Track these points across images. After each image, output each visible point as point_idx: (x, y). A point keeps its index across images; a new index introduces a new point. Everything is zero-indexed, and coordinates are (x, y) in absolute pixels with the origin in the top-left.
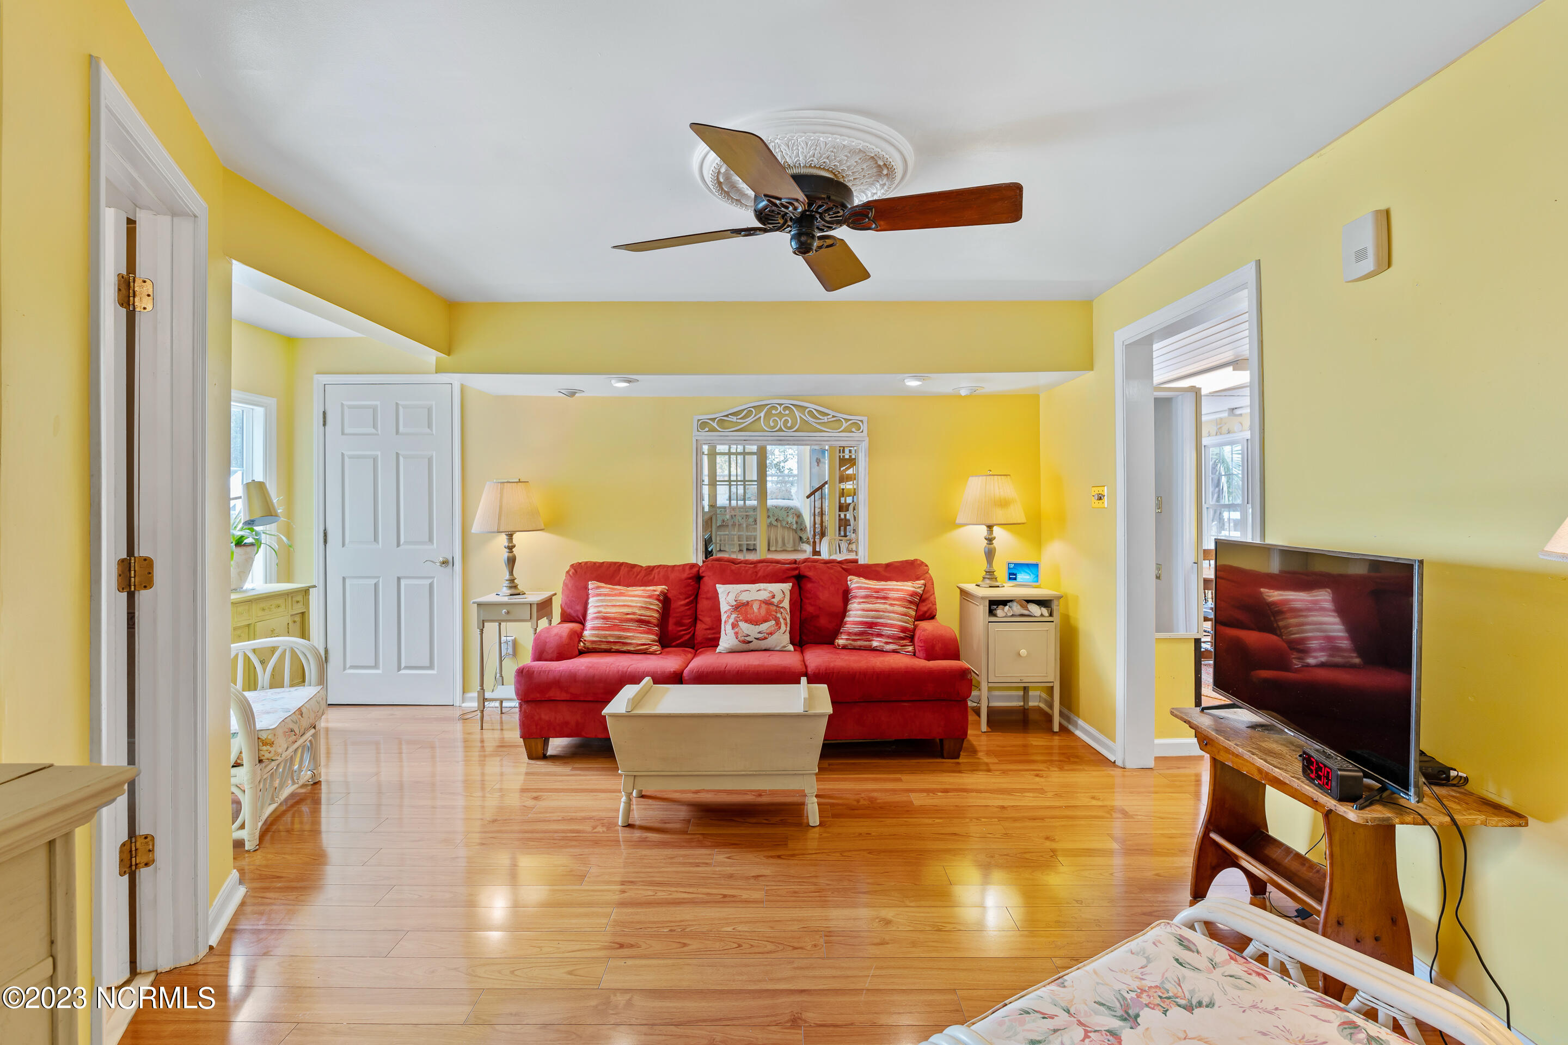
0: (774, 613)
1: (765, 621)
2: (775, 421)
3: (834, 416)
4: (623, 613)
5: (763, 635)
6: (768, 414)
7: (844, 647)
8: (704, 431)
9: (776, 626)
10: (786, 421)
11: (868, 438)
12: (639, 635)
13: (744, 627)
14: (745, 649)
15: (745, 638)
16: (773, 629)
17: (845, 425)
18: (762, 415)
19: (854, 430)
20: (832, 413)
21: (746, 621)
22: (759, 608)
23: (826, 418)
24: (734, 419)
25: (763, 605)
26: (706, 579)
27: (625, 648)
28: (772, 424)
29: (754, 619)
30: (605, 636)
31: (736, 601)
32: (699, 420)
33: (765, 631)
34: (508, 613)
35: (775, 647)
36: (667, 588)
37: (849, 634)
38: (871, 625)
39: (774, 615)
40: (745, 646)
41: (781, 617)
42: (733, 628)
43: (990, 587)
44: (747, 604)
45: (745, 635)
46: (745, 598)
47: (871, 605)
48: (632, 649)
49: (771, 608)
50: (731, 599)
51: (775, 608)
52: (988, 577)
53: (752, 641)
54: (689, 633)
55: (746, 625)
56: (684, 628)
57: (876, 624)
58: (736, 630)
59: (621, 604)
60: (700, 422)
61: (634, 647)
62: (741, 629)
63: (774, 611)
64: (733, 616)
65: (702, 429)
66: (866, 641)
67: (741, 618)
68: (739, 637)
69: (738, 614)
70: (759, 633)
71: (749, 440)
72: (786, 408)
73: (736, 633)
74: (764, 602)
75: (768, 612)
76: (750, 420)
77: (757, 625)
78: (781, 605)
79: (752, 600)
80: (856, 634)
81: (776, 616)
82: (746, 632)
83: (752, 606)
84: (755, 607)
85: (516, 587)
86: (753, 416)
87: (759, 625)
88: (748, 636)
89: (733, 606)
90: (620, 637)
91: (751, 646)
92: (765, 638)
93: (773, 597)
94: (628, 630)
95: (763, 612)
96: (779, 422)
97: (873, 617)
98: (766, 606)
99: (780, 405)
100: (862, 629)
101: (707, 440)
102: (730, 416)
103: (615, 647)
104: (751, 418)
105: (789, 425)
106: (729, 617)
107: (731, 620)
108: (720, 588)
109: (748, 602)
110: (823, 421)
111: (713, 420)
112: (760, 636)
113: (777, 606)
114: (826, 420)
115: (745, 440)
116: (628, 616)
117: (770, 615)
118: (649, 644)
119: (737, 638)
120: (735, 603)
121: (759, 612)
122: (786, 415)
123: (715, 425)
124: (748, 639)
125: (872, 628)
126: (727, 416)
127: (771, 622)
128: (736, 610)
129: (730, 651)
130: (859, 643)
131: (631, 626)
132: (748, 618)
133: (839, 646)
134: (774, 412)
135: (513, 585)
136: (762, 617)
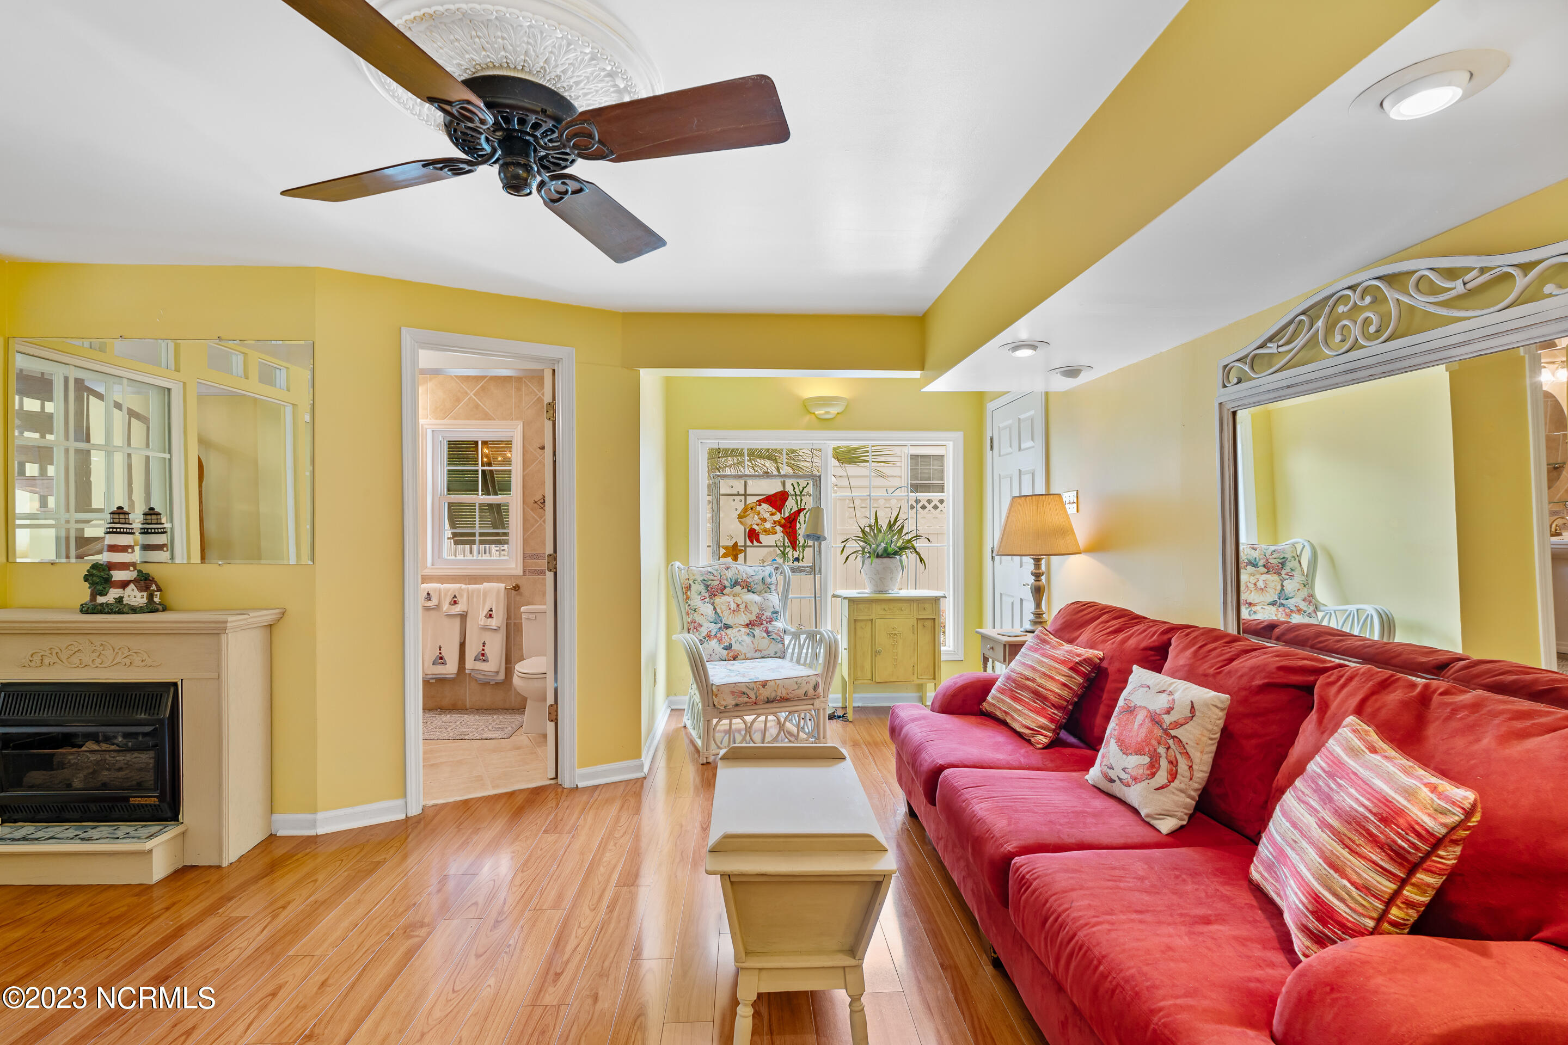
9: (1148, 769)
12: (1027, 712)
18: (1322, 322)
21: (1117, 741)
23: (1459, 283)
24: (1274, 348)
31: (1125, 700)
46: (1137, 698)
62: (1109, 752)
67: (1116, 733)
69: (1117, 725)
70: (1127, 768)
71: (1282, 388)
72: (1366, 290)
76: (1300, 341)
78: (1173, 733)
86: (1305, 331)
96: (1352, 328)
99: (1354, 288)
102: (1269, 345)
104: (1300, 338)
110: (1453, 293)
115: (1288, 387)
120: (1123, 703)
122: (1369, 305)
126: (1261, 346)
134: (1342, 308)
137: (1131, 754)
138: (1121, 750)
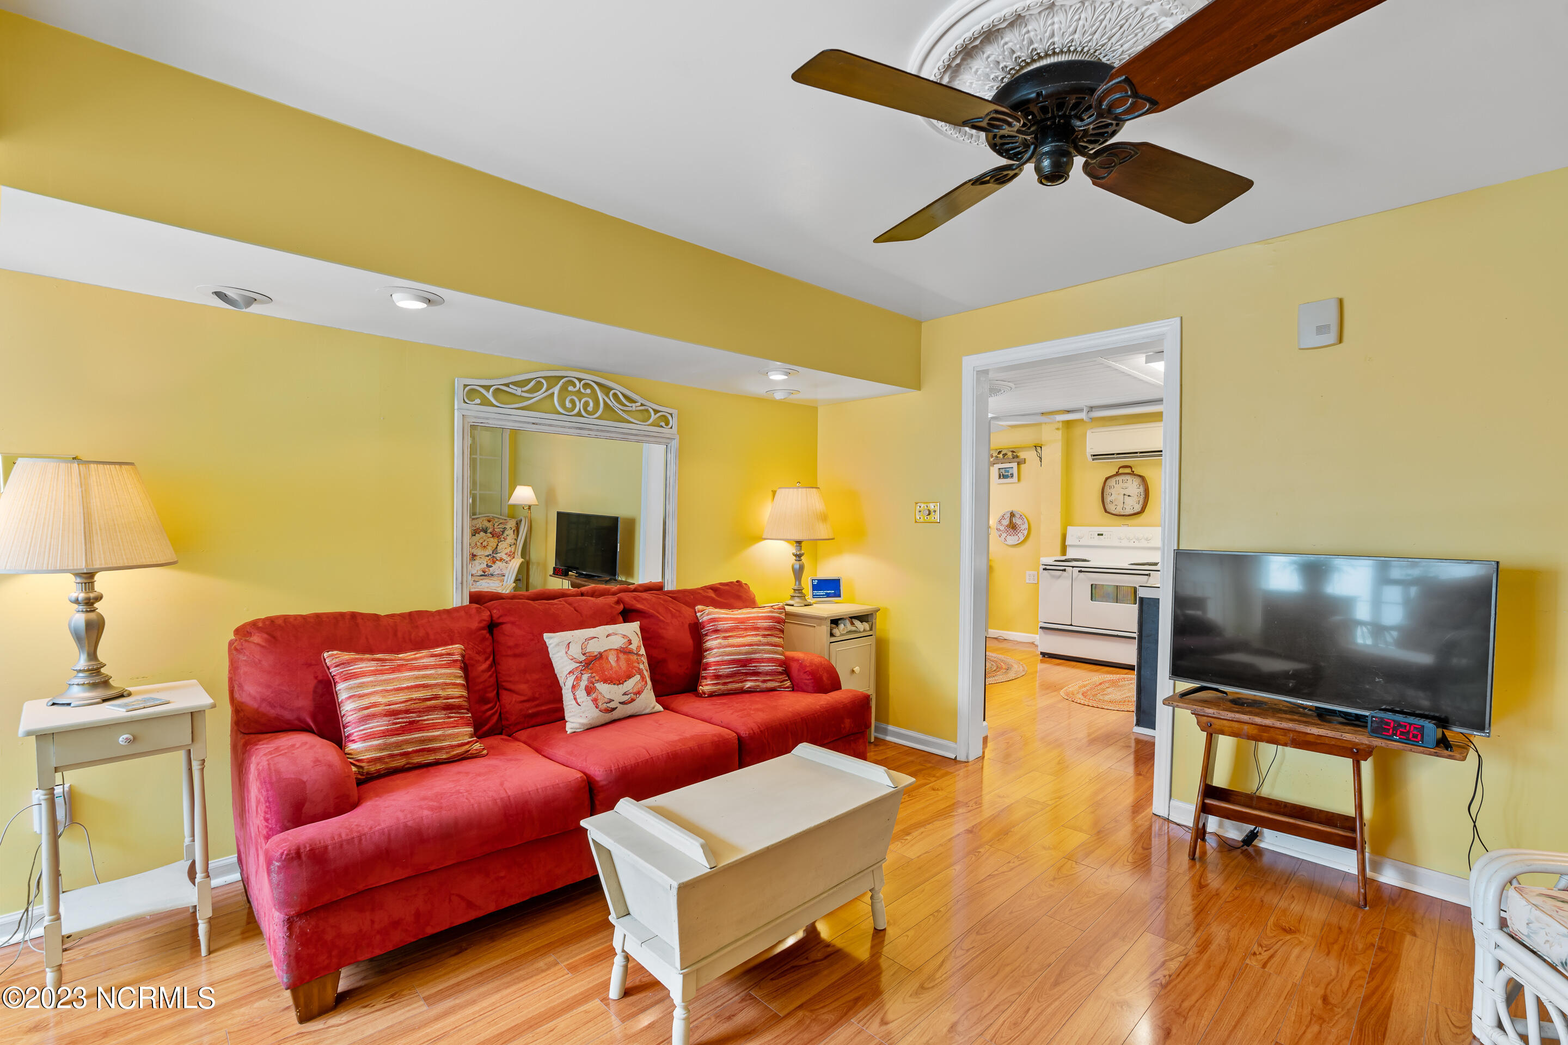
0: (636, 664)
1: (629, 677)
2: (573, 402)
3: (642, 405)
4: (419, 699)
5: (629, 696)
6: (564, 389)
7: (712, 695)
8: (473, 403)
10: (586, 404)
11: (678, 436)
12: (450, 731)
13: (604, 689)
14: (607, 720)
15: (608, 705)
16: (640, 685)
17: (654, 417)
18: (556, 390)
19: (663, 424)
20: (641, 401)
21: (605, 681)
22: (617, 660)
23: (634, 405)
24: (518, 391)
25: (621, 655)
26: (507, 628)
27: (431, 758)
28: (568, 405)
29: (614, 676)
30: (398, 745)
31: (584, 654)
32: (465, 386)
33: (631, 691)
34: (134, 740)
35: (644, 710)
36: (462, 647)
37: (717, 677)
38: (744, 663)
39: (636, 667)
40: (609, 717)
41: (643, 668)
42: (589, 694)
43: (805, 605)
44: (600, 657)
45: (606, 700)
46: (595, 648)
47: (741, 639)
48: (444, 757)
49: (631, 657)
50: (576, 651)
51: (635, 657)
52: (797, 595)
53: (616, 708)
54: (496, 711)
55: (606, 686)
56: (489, 706)
57: (751, 661)
58: (594, 696)
59: (409, 685)
60: (468, 388)
61: (447, 753)
62: (600, 693)
63: (635, 662)
64: (585, 677)
65: (469, 400)
66: (738, 682)
67: (597, 678)
68: (600, 704)
69: (592, 673)
70: (625, 694)
71: (540, 424)
72: (586, 386)
73: (595, 701)
74: (621, 651)
75: (629, 663)
76: (539, 395)
77: (620, 684)
79: (606, 651)
80: (728, 676)
81: (639, 668)
82: (608, 696)
83: (607, 659)
84: (612, 659)
85: (105, 683)
86: (544, 389)
87: (623, 684)
88: (611, 701)
89: (581, 662)
90: (422, 741)
91: (615, 715)
92: (633, 700)
93: (630, 642)
94: (434, 727)
95: (623, 664)
96: (578, 403)
97: (746, 653)
98: (625, 656)
99: (580, 380)
100: (735, 669)
101: (479, 418)
102: (510, 386)
103: (417, 759)
104: (540, 392)
105: (590, 408)
106: (578, 679)
107: (584, 683)
108: (551, 638)
109: (600, 654)
111: (487, 388)
112: (626, 698)
113: (637, 654)
114: (634, 408)
115: (534, 424)
116: (429, 703)
117: (633, 668)
118: (468, 743)
119: (597, 707)
120: (583, 658)
121: (618, 665)
122: (587, 395)
123: (489, 396)
124: (612, 705)
125: (746, 667)
126: (507, 385)
127: (635, 677)
128: (587, 667)
129: (589, 727)
130: (730, 686)
131: (436, 719)
132: (606, 675)
133: (705, 694)
134: (571, 388)
135: (97, 680)
136: (624, 672)
137: (626, 681)
138: (614, 684)
